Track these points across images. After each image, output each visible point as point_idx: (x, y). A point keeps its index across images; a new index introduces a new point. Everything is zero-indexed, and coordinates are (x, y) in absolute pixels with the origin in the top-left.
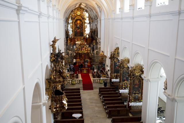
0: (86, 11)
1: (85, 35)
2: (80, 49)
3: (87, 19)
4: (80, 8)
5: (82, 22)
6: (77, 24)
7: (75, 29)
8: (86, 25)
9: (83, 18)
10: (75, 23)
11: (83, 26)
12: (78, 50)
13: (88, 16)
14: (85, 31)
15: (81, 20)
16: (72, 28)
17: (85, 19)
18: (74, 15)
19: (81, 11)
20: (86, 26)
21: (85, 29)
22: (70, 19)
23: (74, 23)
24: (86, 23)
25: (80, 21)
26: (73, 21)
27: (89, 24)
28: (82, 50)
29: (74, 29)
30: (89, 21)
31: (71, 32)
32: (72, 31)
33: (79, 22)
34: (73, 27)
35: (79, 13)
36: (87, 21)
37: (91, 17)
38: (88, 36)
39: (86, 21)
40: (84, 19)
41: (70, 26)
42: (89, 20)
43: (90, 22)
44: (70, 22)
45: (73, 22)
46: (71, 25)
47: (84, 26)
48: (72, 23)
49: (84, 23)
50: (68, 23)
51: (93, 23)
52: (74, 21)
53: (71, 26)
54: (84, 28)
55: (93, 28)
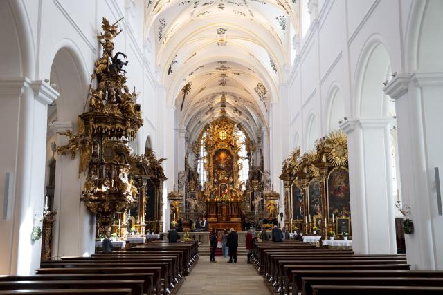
0: (240, 127)
1: (239, 185)
2: (217, 191)
3: (243, 147)
4: (224, 121)
5: (232, 157)
6: (220, 159)
7: (214, 172)
8: (240, 161)
9: (233, 146)
10: (214, 157)
11: (232, 164)
12: (212, 196)
13: (244, 140)
14: (238, 176)
15: (227, 152)
16: (208, 170)
17: (239, 150)
18: (211, 138)
19: (227, 129)
20: (242, 164)
21: (238, 171)
22: (202, 148)
23: (211, 159)
24: (241, 158)
25: (226, 154)
26: (209, 154)
27: (246, 158)
28: (221, 195)
29: (211, 171)
30: (247, 152)
31: (206, 179)
32: (208, 177)
33: (223, 155)
34: (208, 166)
35: (223, 135)
36: (243, 152)
37: (251, 140)
38: (246, 186)
39: (240, 154)
40: (235, 148)
41: (202, 164)
42: (248, 149)
43: (249, 154)
44: (202, 156)
45: (211, 156)
46: (205, 161)
47: (235, 166)
48: (208, 157)
49: (234, 159)
50: (198, 157)
51: (255, 154)
52: (213, 154)
53: (204, 164)
54: (235, 170)
55: (255, 165)
